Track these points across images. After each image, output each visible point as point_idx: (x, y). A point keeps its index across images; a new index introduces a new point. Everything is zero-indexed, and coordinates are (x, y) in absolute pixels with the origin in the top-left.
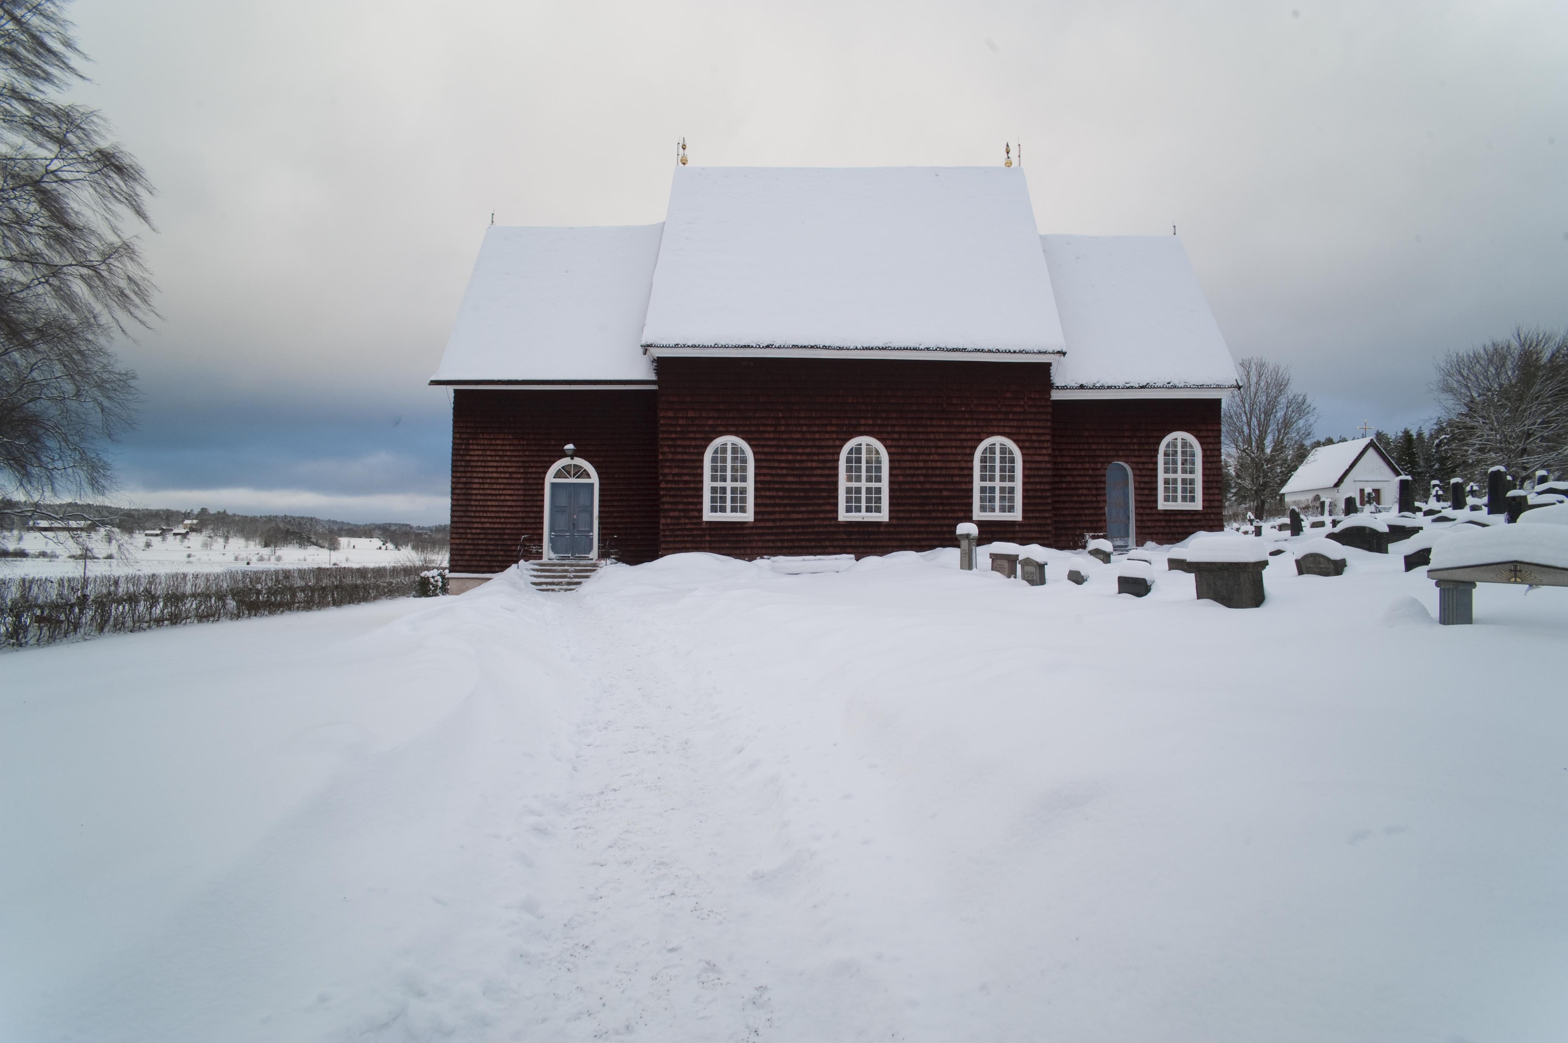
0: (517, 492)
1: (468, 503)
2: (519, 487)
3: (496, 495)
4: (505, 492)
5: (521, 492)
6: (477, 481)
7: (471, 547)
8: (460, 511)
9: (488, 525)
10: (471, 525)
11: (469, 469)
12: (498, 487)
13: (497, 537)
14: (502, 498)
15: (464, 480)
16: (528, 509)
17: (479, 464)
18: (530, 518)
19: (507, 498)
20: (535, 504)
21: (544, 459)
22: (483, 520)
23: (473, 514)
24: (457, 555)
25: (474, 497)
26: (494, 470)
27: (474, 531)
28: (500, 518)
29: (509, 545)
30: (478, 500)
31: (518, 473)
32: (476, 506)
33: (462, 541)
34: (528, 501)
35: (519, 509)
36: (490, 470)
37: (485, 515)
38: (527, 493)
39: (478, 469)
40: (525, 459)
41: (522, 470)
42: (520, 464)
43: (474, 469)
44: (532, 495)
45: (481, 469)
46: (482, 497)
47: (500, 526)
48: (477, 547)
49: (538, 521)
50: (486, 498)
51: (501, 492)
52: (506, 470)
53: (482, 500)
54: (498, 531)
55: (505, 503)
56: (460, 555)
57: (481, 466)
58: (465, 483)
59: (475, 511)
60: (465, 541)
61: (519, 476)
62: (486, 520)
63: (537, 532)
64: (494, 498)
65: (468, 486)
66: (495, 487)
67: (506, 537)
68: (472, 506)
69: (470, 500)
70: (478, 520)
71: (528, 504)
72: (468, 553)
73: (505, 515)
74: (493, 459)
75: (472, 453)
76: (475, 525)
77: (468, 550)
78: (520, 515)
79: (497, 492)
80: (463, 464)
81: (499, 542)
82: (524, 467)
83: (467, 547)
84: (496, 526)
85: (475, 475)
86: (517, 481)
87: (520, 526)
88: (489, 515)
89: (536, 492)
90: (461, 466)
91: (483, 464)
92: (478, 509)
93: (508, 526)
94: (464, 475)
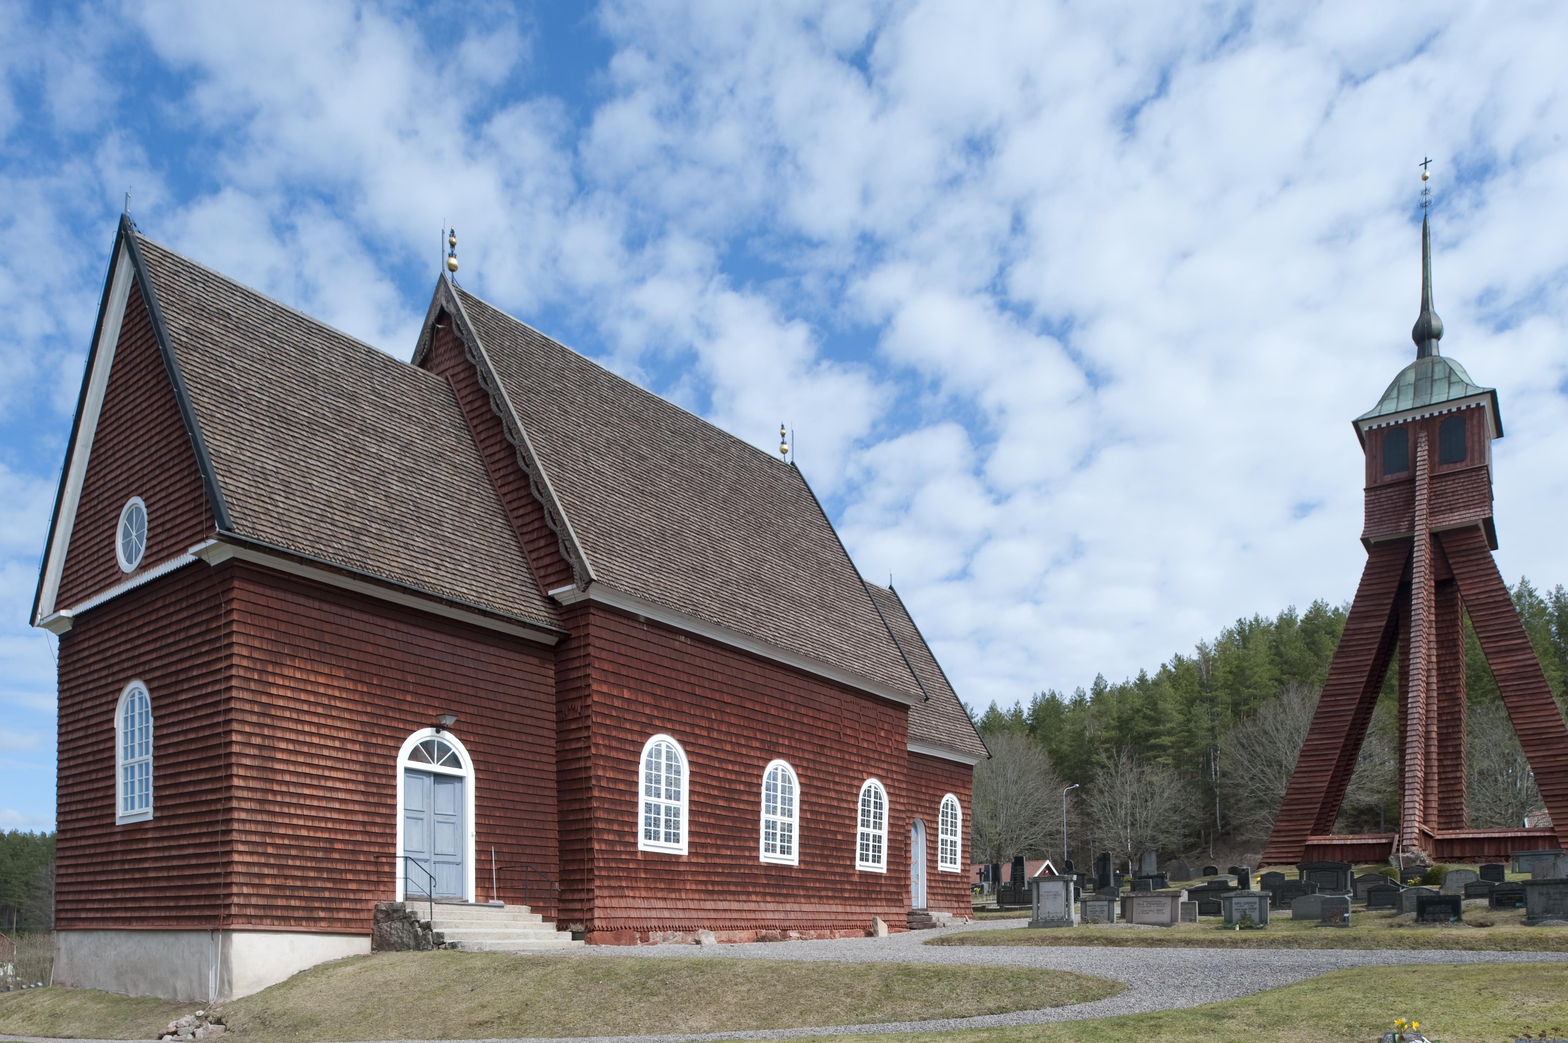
0: (353, 777)
1: (268, 786)
2: (357, 767)
3: (319, 777)
4: (334, 774)
5: (361, 778)
6: (283, 745)
7: (274, 871)
8: (251, 799)
9: (304, 833)
10: (275, 830)
11: (268, 721)
12: (322, 762)
13: (320, 855)
14: (330, 784)
15: (258, 741)
16: (372, 809)
17: (287, 714)
18: (374, 824)
19: (338, 785)
20: (383, 801)
21: (394, 724)
22: (295, 821)
23: (277, 809)
24: (246, 884)
25: (279, 777)
26: (314, 730)
27: (279, 841)
28: (327, 819)
29: (341, 871)
30: (288, 783)
31: (354, 742)
32: (282, 793)
33: (255, 859)
34: (373, 794)
35: (357, 808)
36: (307, 728)
37: (299, 812)
38: (371, 780)
39: (285, 724)
40: (365, 719)
41: (360, 738)
42: (358, 727)
43: (277, 723)
44: (377, 785)
45: (292, 725)
46: (294, 779)
47: (326, 835)
48: (287, 872)
49: (388, 831)
50: (302, 780)
51: (327, 773)
52: (334, 733)
53: (295, 784)
54: (322, 845)
55: (335, 795)
56: (253, 885)
57: (290, 719)
58: (260, 747)
59: (282, 804)
60: (263, 860)
61: (357, 747)
62: (301, 822)
63: (386, 850)
64: (315, 782)
65: (266, 753)
66: (316, 761)
67: (336, 856)
68: (275, 792)
69: (273, 781)
70: (286, 821)
71: (371, 800)
72: (268, 881)
73: (335, 816)
74: (313, 709)
75: (274, 691)
76: (282, 831)
77: (268, 876)
78: (360, 818)
79: (320, 772)
80: (256, 709)
81: (324, 865)
82: (364, 733)
83: (266, 871)
84: (319, 835)
85: (279, 734)
86: (354, 758)
87: (359, 838)
88: (306, 812)
89: (384, 781)
90: (252, 712)
91: (295, 716)
92: (287, 800)
93: (340, 837)
94: (257, 731)
